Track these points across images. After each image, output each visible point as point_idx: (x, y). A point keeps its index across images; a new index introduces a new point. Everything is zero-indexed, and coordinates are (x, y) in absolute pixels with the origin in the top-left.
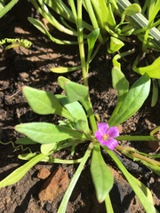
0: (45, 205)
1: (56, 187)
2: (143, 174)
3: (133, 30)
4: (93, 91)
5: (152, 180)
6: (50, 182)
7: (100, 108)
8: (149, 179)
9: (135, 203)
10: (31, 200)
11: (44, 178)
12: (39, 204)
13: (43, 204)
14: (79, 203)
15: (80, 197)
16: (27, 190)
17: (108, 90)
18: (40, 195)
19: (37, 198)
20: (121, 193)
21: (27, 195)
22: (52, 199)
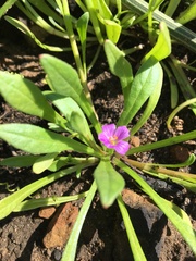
0: (53, 254)
1: (65, 226)
2: (174, 193)
3: (134, 18)
4: (98, 102)
5: (188, 201)
6: (56, 221)
7: (110, 120)
8: (184, 200)
9: (169, 234)
10: (35, 249)
11: (47, 217)
12: (46, 254)
13: (50, 253)
14: (97, 244)
15: (96, 235)
16: (28, 236)
17: (116, 97)
18: (45, 240)
19: (42, 246)
20: (148, 219)
21: (28, 243)
22: (61, 244)
